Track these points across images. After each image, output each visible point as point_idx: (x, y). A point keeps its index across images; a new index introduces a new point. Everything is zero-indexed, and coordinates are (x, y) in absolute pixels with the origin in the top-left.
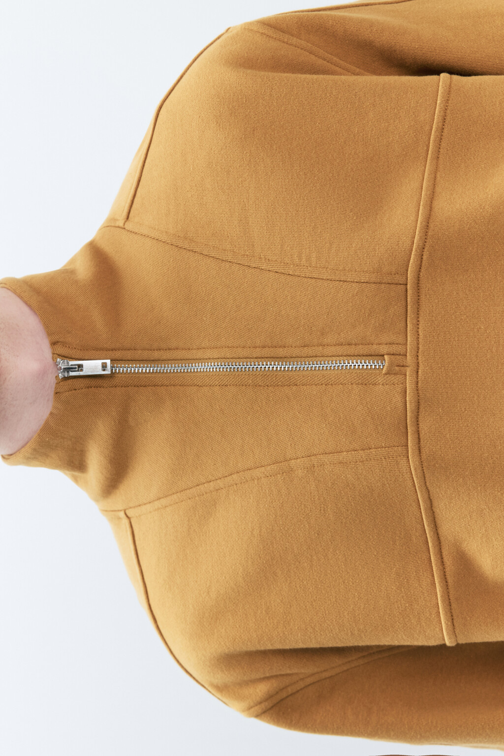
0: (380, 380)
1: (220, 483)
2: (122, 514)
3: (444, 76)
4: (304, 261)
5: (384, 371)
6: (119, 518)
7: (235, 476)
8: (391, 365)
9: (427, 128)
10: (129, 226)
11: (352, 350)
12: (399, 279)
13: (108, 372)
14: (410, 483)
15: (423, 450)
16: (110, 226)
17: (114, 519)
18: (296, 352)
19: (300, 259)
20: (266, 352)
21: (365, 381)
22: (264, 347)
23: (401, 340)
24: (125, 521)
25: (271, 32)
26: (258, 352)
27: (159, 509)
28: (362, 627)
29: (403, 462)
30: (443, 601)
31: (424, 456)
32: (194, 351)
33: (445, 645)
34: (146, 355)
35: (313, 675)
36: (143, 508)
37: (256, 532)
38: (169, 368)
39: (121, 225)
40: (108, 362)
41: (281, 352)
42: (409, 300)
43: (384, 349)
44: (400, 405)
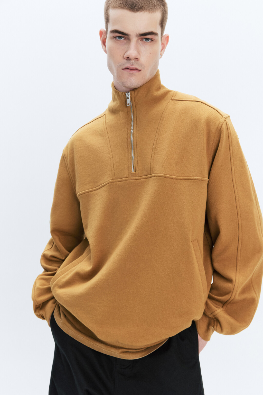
0: (129, 171)
1: (107, 137)
2: (105, 113)
3: (208, 179)
5: (132, 172)
7: (109, 140)
8: (133, 174)
9: (191, 176)
10: (171, 101)
11: (136, 164)
12: (152, 172)
13: (128, 105)
14: (107, 180)
18: (136, 151)
20: (135, 144)
21: (129, 168)
23: (139, 175)
24: (103, 115)
26: (135, 141)
27: (104, 123)
28: (80, 174)
29: (111, 179)
30: (85, 192)
31: (113, 183)
32: (136, 125)
34: (135, 114)
35: (68, 164)
36: (104, 119)
37: (97, 147)
38: (133, 120)
39: (172, 99)
40: (130, 105)
41: (135, 147)
42: (147, 176)
43: (137, 171)
44: (123, 177)
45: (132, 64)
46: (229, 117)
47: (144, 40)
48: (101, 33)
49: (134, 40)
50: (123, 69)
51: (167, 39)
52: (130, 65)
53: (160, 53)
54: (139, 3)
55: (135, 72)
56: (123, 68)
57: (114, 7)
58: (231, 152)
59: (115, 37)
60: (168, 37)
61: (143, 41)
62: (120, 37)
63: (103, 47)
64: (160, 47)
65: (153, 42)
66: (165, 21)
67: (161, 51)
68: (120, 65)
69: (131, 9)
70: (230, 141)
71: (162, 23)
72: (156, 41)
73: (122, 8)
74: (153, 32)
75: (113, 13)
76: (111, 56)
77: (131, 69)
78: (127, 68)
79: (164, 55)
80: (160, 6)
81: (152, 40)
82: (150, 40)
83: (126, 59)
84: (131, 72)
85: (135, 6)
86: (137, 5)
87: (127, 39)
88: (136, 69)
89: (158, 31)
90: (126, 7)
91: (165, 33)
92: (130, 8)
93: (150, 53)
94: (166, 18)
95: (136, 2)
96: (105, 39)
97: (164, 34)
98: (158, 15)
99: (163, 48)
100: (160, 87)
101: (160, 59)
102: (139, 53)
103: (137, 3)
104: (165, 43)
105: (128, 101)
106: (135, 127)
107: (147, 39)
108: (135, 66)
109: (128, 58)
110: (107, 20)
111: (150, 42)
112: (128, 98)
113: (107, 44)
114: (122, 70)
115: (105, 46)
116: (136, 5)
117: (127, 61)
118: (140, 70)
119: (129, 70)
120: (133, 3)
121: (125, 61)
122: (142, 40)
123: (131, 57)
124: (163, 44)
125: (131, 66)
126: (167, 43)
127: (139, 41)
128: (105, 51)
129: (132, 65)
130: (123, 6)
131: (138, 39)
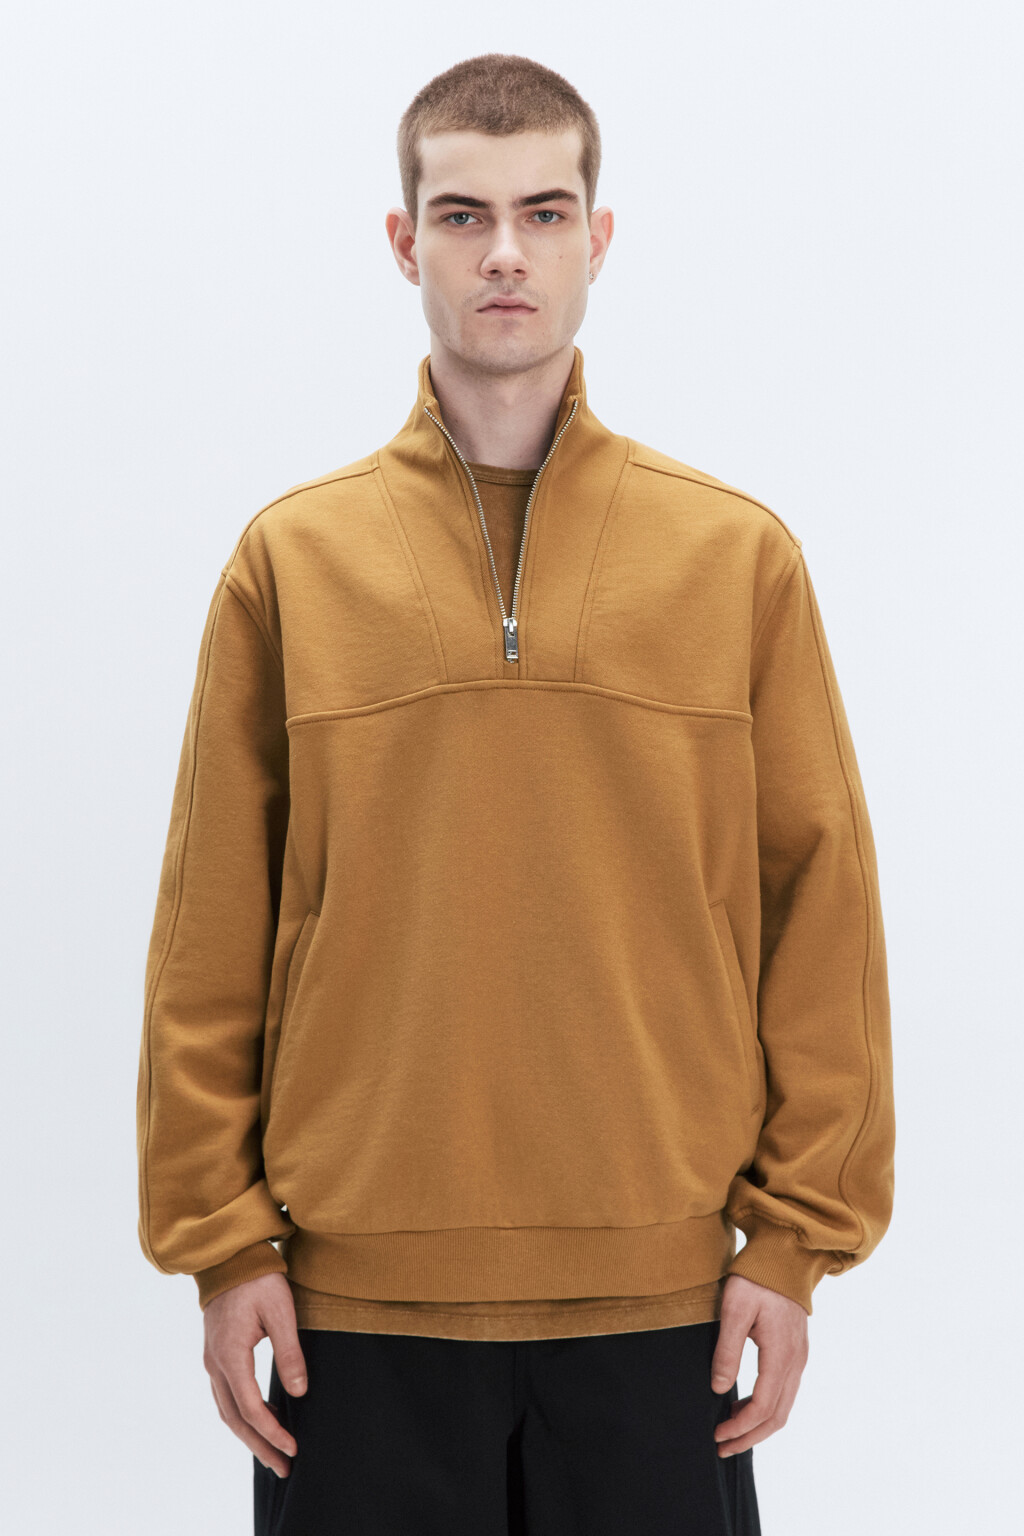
0: (499, 660)
2: (376, 465)
4: (596, 605)
5: (506, 662)
6: (372, 464)
8: (511, 668)
10: (628, 466)
11: (522, 638)
12: (578, 676)
14: (419, 687)
15: (445, 696)
16: (629, 447)
17: (371, 460)
19: (600, 602)
21: (498, 649)
22: (533, 571)
24: (370, 468)
25: (789, 570)
27: (383, 498)
31: (442, 696)
33: (286, 719)
36: (382, 485)
39: (629, 460)
43: (523, 662)
44: (480, 676)
45: (506, 289)
47: (537, 218)
48: (393, 222)
49: (507, 217)
50: (480, 311)
51: (606, 219)
52: (503, 294)
53: (588, 265)
54: (510, 110)
55: (518, 316)
56: (481, 306)
57: (436, 131)
59: (445, 218)
60: (609, 216)
61: (533, 221)
62: (460, 217)
63: (402, 266)
64: (587, 246)
65: (565, 224)
66: (594, 161)
67: (591, 260)
68: (469, 300)
69: (489, 128)
71: (588, 166)
72: (574, 220)
73: (460, 129)
74: (563, 191)
75: (432, 149)
76: (437, 276)
77: (506, 308)
78: (494, 306)
80: (576, 117)
81: (562, 217)
82: (555, 216)
83: (488, 276)
84: (508, 316)
85: (500, 119)
86: (507, 117)
87: (482, 219)
88: (520, 307)
89: (576, 186)
90: (474, 125)
92: (485, 127)
93: (561, 257)
94: (598, 154)
95: (502, 107)
96: (411, 238)
97: (596, 207)
98: (571, 141)
99: (598, 250)
102: (526, 251)
103: (505, 109)
104: (602, 236)
107: (545, 215)
108: (520, 296)
109: (494, 272)
110: (413, 172)
111: (556, 223)
113: (419, 249)
114: (479, 315)
116: (502, 116)
117: (491, 284)
118: (534, 310)
119: (499, 311)
120: (495, 112)
121: (483, 283)
122: (531, 215)
123: (502, 268)
124: (594, 237)
125: (504, 297)
126: (609, 236)
127: (523, 221)
128: (413, 276)
129: (509, 292)
130: (463, 122)
131: (519, 217)
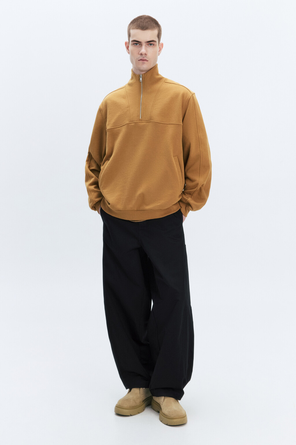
0: (138, 118)
5: (140, 118)
9: (173, 122)
10: (164, 83)
11: (143, 114)
12: (152, 119)
13: (140, 82)
14: (126, 122)
18: (143, 107)
21: (138, 116)
23: (144, 120)
26: (143, 102)
27: (125, 91)
29: (129, 121)
31: (129, 124)
34: (144, 86)
36: (125, 89)
41: (143, 105)
42: (149, 121)
43: (142, 118)
44: (135, 121)
46: (195, 94)
47: (149, 45)
48: (126, 43)
49: (144, 45)
53: (158, 53)
54: (145, 26)
55: (145, 62)
56: (139, 60)
57: (133, 29)
58: (196, 112)
59: (134, 44)
60: (163, 44)
62: (136, 44)
63: (127, 51)
64: (158, 49)
65: (154, 46)
67: (159, 52)
68: (137, 59)
70: (195, 107)
71: (159, 36)
72: (156, 45)
73: (137, 29)
74: (154, 40)
75: (132, 32)
76: (132, 54)
77: (143, 60)
78: (141, 60)
79: (161, 54)
80: (157, 27)
82: (152, 45)
84: (143, 62)
87: (140, 45)
88: (146, 60)
89: (157, 40)
90: (139, 28)
91: (161, 42)
92: (141, 29)
93: (153, 52)
96: (129, 46)
98: (156, 32)
99: (160, 50)
100: (158, 74)
101: (158, 56)
102: (147, 51)
104: (161, 47)
105: (141, 79)
106: (143, 94)
107: (151, 44)
108: (145, 58)
109: (141, 54)
110: (129, 35)
111: (153, 46)
112: (141, 77)
113: (130, 48)
115: (129, 51)
116: (144, 27)
118: (148, 61)
120: (143, 26)
121: (140, 56)
122: (148, 45)
123: (142, 54)
124: (160, 48)
126: (162, 48)
127: (147, 45)
128: (129, 53)
129: (144, 58)
130: (137, 28)
